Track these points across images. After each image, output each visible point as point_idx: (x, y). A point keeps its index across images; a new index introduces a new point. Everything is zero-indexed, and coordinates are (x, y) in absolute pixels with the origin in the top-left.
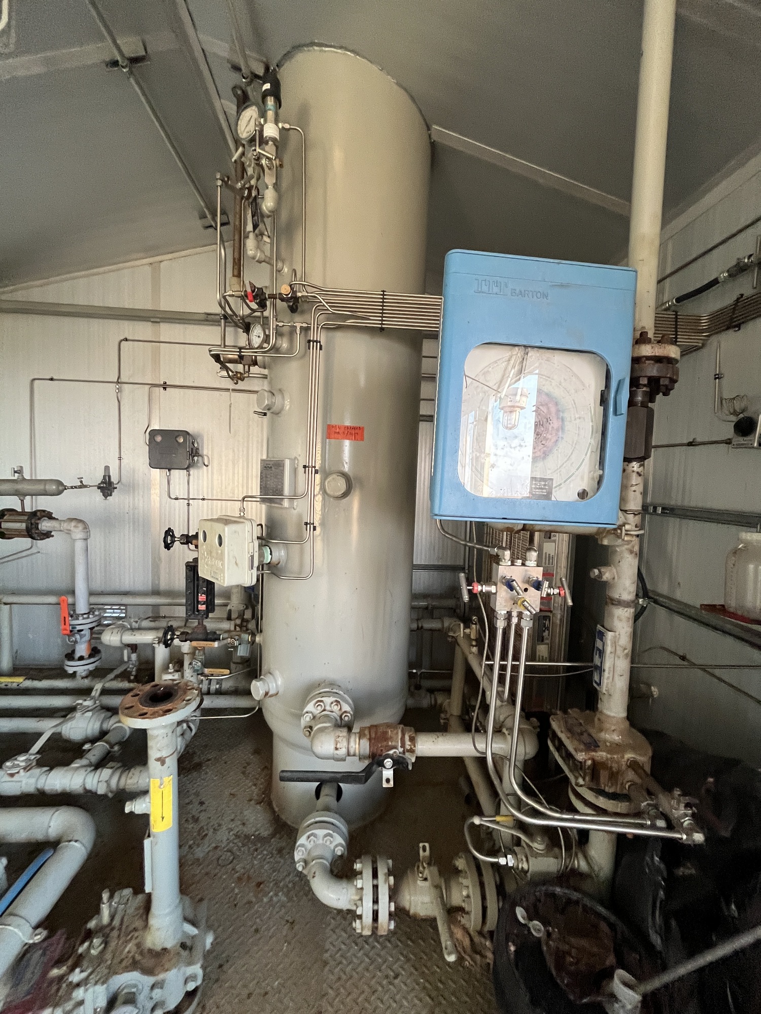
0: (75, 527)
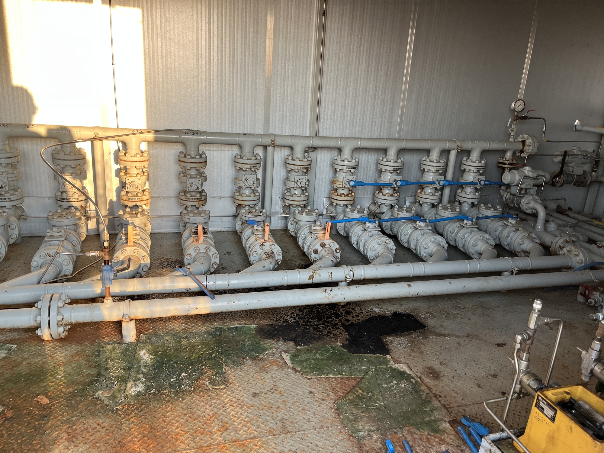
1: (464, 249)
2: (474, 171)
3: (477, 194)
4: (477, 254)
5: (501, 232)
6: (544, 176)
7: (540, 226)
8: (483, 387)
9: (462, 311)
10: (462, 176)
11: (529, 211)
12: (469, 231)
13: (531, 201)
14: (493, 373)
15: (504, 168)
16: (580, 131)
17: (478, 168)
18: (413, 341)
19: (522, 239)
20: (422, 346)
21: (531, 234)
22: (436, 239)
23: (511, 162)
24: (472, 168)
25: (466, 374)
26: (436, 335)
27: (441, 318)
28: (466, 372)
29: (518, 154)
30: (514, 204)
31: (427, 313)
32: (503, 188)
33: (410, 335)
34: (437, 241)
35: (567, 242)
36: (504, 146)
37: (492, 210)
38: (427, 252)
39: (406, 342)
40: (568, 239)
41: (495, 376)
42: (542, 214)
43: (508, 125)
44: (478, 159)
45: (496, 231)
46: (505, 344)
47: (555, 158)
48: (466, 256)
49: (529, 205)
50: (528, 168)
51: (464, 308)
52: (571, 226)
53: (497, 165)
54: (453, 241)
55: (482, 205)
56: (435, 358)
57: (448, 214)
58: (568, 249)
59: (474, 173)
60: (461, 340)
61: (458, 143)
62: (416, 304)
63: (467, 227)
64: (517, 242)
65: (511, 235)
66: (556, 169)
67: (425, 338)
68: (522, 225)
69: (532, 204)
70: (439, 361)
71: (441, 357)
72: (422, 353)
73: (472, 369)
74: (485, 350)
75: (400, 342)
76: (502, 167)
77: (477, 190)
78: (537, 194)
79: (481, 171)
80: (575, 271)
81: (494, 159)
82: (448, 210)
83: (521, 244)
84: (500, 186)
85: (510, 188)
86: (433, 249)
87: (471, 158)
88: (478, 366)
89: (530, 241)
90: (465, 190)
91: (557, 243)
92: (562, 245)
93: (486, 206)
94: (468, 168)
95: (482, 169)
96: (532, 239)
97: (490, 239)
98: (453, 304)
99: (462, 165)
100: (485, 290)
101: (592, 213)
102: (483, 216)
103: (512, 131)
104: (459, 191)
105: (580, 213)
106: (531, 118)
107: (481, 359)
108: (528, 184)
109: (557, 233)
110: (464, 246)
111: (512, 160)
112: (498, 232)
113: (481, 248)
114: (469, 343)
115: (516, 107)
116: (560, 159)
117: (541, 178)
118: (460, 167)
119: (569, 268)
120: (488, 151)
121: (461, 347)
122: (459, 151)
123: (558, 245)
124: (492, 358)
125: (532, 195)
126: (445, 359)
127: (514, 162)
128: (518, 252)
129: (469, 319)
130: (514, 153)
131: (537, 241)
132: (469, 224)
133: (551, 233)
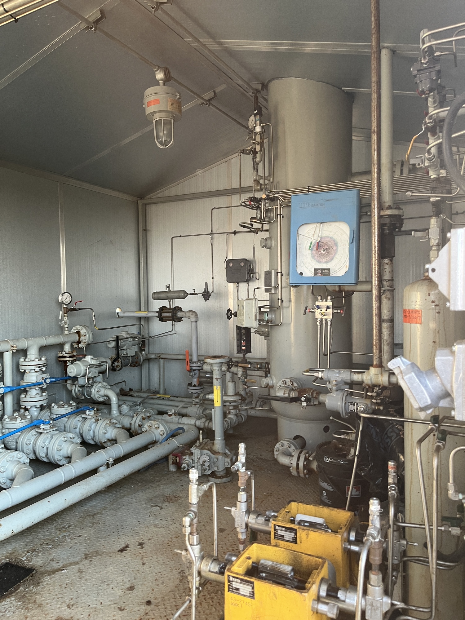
0: (192, 315)
1: (48, 458)
2: (36, 370)
3: (44, 394)
4: (64, 459)
5: (81, 427)
6: (106, 362)
7: (115, 411)
8: (126, 608)
9: (68, 531)
10: (23, 379)
11: (101, 399)
12: (49, 435)
13: (101, 389)
14: (129, 586)
15: (66, 362)
16: (122, 317)
17: (39, 366)
18: (24, 596)
19: (105, 428)
20: (38, 596)
21: (111, 421)
22: (13, 457)
23: (71, 355)
24: (33, 368)
25: (101, 603)
26: (49, 575)
27: (47, 550)
28: (101, 601)
29: (76, 346)
30: (85, 396)
31: (28, 552)
32: (69, 382)
33: (16, 590)
34: (15, 459)
35: (144, 419)
36: (60, 340)
37: (66, 406)
38: (5, 476)
39: (14, 602)
40: (143, 415)
41: (131, 588)
42: (114, 399)
43: (60, 318)
44: (37, 356)
45: (76, 428)
46: (127, 547)
47: (109, 344)
48: (52, 465)
49: (100, 393)
50: (90, 357)
51: (69, 527)
52: (140, 404)
53: (58, 359)
54: (32, 453)
55: (53, 405)
56: (59, 603)
57: (19, 423)
58: (149, 425)
59: (36, 372)
60: (81, 566)
61: (11, 343)
62: (10, 548)
63: (45, 432)
64: (101, 433)
65: (93, 427)
66: (113, 354)
67: (38, 584)
68: (100, 414)
69: (103, 392)
70: (65, 605)
71: (66, 598)
72: (40, 605)
73: (106, 593)
74: (111, 564)
75: (7, 607)
76: (63, 361)
77: (43, 390)
78: (104, 380)
79: (44, 369)
80: (161, 443)
81: (52, 355)
82: (18, 419)
83: (106, 433)
84: (66, 381)
85: (77, 380)
86: (12, 471)
87: (28, 357)
88: (111, 587)
89: (113, 428)
90: (29, 393)
91: (135, 422)
92: (140, 423)
93: (58, 404)
94: (28, 369)
95: (44, 366)
96: (113, 425)
97: (74, 438)
98: (55, 526)
99: (20, 366)
100: (89, 495)
101: (149, 389)
102: (58, 416)
103: (65, 323)
104: (23, 396)
105: (140, 391)
106: (80, 309)
107: (110, 577)
108: (94, 372)
109: (131, 413)
110: (47, 455)
111: (72, 353)
112: (78, 429)
113: (67, 450)
114: (91, 564)
115: (64, 300)
116: (113, 344)
117: (104, 364)
118: (18, 369)
119: (154, 443)
120: (45, 346)
121: (84, 573)
122: (15, 351)
123: (137, 425)
124: (121, 569)
125: (100, 382)
126: (72, 599)
127: (75, 354)
128: (104, 442)
129: (80, 536)
130: (72, 346)
131: (119, 426)
132: (46, 429)
133: (126, 415)
